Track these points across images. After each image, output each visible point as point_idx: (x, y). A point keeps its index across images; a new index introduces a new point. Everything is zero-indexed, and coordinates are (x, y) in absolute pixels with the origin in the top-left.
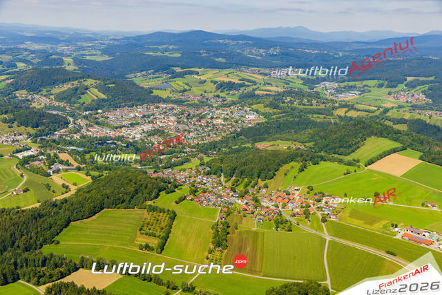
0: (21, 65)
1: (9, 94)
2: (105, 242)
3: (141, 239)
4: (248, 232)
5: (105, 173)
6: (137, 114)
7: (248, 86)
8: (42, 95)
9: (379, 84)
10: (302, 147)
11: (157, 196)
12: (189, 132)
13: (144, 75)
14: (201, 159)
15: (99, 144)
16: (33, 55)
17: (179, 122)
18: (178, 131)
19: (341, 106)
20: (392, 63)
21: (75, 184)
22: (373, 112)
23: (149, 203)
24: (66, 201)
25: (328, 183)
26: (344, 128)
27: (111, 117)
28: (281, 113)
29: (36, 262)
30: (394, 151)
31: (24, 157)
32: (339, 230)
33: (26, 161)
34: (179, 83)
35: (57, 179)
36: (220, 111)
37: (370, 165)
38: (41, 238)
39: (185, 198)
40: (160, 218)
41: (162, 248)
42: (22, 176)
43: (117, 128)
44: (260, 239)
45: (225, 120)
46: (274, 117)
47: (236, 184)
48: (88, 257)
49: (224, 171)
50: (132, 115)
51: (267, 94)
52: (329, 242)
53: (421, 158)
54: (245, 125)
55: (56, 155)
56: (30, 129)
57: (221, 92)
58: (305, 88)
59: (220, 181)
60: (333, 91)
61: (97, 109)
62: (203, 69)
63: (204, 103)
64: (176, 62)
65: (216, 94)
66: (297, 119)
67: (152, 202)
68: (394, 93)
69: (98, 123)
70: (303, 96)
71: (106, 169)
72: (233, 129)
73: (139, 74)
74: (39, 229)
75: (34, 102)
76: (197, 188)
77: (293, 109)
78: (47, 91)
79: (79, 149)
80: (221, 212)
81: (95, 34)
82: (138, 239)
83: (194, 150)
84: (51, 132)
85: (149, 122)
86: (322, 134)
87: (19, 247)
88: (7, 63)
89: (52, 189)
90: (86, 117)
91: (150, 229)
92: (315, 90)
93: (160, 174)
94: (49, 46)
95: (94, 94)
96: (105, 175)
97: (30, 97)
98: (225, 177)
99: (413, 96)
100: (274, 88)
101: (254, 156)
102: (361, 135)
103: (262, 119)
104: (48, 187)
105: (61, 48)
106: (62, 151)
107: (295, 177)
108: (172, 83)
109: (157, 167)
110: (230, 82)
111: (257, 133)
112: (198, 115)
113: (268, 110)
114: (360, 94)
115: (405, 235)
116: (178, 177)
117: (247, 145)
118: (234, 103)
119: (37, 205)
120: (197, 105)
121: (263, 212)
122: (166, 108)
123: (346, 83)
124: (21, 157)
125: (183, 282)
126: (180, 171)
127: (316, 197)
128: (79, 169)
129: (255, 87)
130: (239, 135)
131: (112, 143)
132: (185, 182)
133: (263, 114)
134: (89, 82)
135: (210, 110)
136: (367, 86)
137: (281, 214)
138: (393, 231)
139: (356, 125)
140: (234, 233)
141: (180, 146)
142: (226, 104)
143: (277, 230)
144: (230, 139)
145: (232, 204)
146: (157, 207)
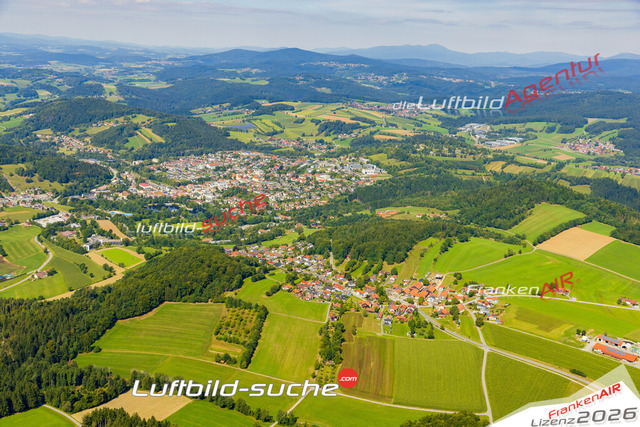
0: (44, 94)
1: (27, 135)
2: (166, 351)
3: (218, 347)
4: (371, 339)
5: (165, 250)
6: (208, 166)
7: (364, 127)
8: (73, 136)
9: (548, 128)
10: (443, 216)
11: (240, 284)
12: (282, 192)
13: (216, 110)
14: (300, 231)
15: (154, 207)
16: (61, 80)
17: (267, 178)
18: (267, 190)
19: (497, 159)
20: (567, 99)
21: (122, 265)
22: (541, 167)
23: (229, 294)
24: (109, 289)
25: (483, 269)
26: (502, 190)
27: (171, 169)
28: (412, 167)
29: (69, 379)
30: (575, 224)
31: (49, 225)
32: (501, 338)
33: (52, 230)
34: (267, 122)
35: (96, 258)
36: (325, 163)
37: (540, 243)
38: (75, 344)
39: (279, 288)
40: (244, 316)
41: (248, 360)
42: (46, 252)
43: (179, 185)
44: (388, 349)
45: (333, 175)
46: (402, 172)
47: (351, 268)
48: (142, 372)
49: (333, 249)
50: (201, 167)
51: (390, 140)
52: (489, 355)
53: (613, 235)
54: (360, 183)
55: (94, 224)
56: (57, 185)
57: (326, 135)
58: (445, 132)
59: (328, 263)
60: (484, 137)
61: (151, 158)
62: (299, 103)
63: (301, 151)
64: (261, 93)
65: (319, 138)
66: (434, 176)
67: (233, 293)
68: (571, 140)
69: (152, 178)
70: (443, 143)
71: (165, 244)
72: (344, 188)
73: (209, 109)
74: (72, 330)
75: (63, 146)
76: (296, 273)
77: (429, 162)
78: (81, 131)
79: (126, 214)
80: (331, 309)
81: (147, 51)
82: (213, 346)
83: (289, 218)
84: (87, 190)
85: (225, 177)
86: (472, 197)
87: (43, 355)
88: (24, 90)
89: (89, 271)
90: (135, 169)
91: (230, 333)
92: (458, 134)
93: (242, 252)
94: (82, 67)
95: (147, 136)
96: (164, 252)
97: (56, 139)
98: (336, 258)
99: (597, 145)
100: (399, 132)
101: (377, 229)
102: (526, 200)
103: (385, 176)
104: (84, 268)
105: (100, 70)
106: (103, 217)
107: (435, 260)
108: (257, 123)
109: (238, 241)
110: (338, 122)
111: (378, 195)
112: (294, 168)
113: (394, 162)
114: (522, 142)
115: (597, 347)
116: (268, 257)
117: (364, 212)
118: (344, 152)
119: (69, 295)
120: (292, 154)
121: (391, 310)
122: (248, 157)
123: (502, 126)
124: (44, 225)
125: (280, 411)
126: (271, 248)
128: (127, 243)
129: (373, 129)
130: (352, 197)
131: (172, 207)
132: (278, 264)
133: (386, 168)
134: (140, 119)
135: (311, 162)
136: (532, 130)
137: (417, 314)
138: (580, 340)
139: (520, 186)
140: (351, 340)
141: (270, 212)
142: (333, 153)
143: (413, 337)
144: (340, 204)
145: (346, 297)
146: (240, 300)
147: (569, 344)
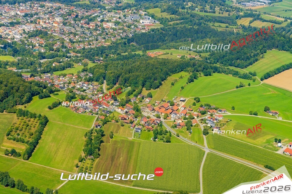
3: (7, 145)
4: (123, 142)
6: (18, 13)
10: (197, 57)
11: (29, 100)
12: (75, 35)
17: (65, 24)
18: (62, 33)
19: (246, 16)
22: (279, 23)
23: (20, 107)
25: (217, 95)
28: (179, 20)
36: (112, 14)
37: (266, 79)
39: (60, 104)
40: (30, 123)
41: (29, 154)
44: (135, 149)
45: (117, 23)
46: (171, 23)
49: (107, 78)
50: (13, 13)
52: (208, 154)
54: (138, 30)
59: (102, 88)
66: (196, 27)
67: (23, 106)
72: (125, 34)
76: (75, 94)
77: (193, 16)
80: (97, 120)
82: (4, 144)
83: (79, 55)
85: (32, 22)
91: (18, 135)
93: (37, 79)
98: (108, 85)
101: (141, 63)
102: (260, 47)
103: (158, 25)
107: (182, 88)
109: (35, 70)
111: (150, 40)
112: (87, 17)
113: (166, 15)
114: (269, 3)
115: (287, 150)
116: (56, 83)
117: (137, 53)
118: (129, 6)
120: (88, 6)
121: (143, 122)
122: (52, 7)
125: (48, 189)
126: (60, 76)
127: (202, 109)
130: (130, 40)
132: (63, 88)
133: (159, 20)
135: (101, 12)
137: (161, 125)
138: (276, 146)
139: (257, 36)
140: (108, 142)
141: (64, 50)
142: (120, 7)
143: (155, 141)
144: (120, 46)
145: (110, 112)
146: (28, 111)
147: (268, 148)
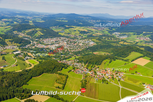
0: (15, 23)
1: (11, 32)
2: (44, 85)
3: (56, 85)
4: (93, 84)
5: (44, 61)
6: (54, 41)
7: (90, 32)
8: (22, 33)
9: (134, 34)
10: (109, 54)
11: (62, 69)
12: (71, 47)
13: (55, 28)
14: (75, 57)
15: (41, 50)
16: (19, 20)
17: (67, 44)
18: (67, 47)
19: (122, 41)
20: (138, 27)
21: (33, 64)
22: (132, 43)
23: (59, 72)
24: (30, 70)
26: (123, 48)
27: (45, 41)
28: (102, 42)
29: (21, 91)
30: (141, 57)
31: (16, 54)
32: (124, 84)
33: (17, 55)
34: (67, 31)
35: (27, 62)
36: (81, 41)
37: (133, 61)
38: (22, 83)
39: (71, 71)
40: (63, 77)
41: (63, 88)
42: (15, 60)
43: (47, 45)
44: (97, 86)
46: (99, 43)
47: (88, 66)
48: (38, 90)
49: (84, 61)
50: (52, 41)
51: (96, 36)
52: (121, 88)
53: (150, 60)
54: (89, 46)
55: (27, 54)
56: (18, 44)
57: (81, 34)
58: (109, 34)
59: (82, 65)
60: (118, 35)
61: (40, 38)
62: (75, 26)
63: (75, 38)
64: (66, 24)
65: (80, 35)
66: (107, 45)
68: (139, 37)
69: (40, 43)
70: (109, 37)
71: (44, 59)
72: (86, 47)
73: (54, 27)
74: (22, 79)
75: (20, 35)
76: (75, 67)
77: (106, 41)
78: (24, 32)
79: (34, 52)
80: (83, 76)
81: (40, 13)
82: (55, 84)
83: (73, 54)
84: (25, 46)
85: (57, 43)
86: (116, 50)
87: (15, 85)
88: (11, 22)
89: (26, 65)
90: (36, 41)
91: (59, 81)
92: (112, 35)
93: (62, 62)
94: (24, 17)
95: (39, 33)
97: (18, 33)
98: (84, 64)
99: (145, 38)
100: (99, 34)
101: (94, 57)
102: (129, 51)
103: (95, 44)
104: (24, 64)
105: (28, 17)
106: (29, 52)
107: (108, 65)
108: (65, 31)
109: (61, 59)
110: (84, 31)
111: (94, 49)
112: (74, 42)
114: (128, 37)
116: (68, 63)
117: (90, 53)
118: (85, 38)
119: (21, 71)
120: (73, 38)
122: (63, 39)
123: (123, 33)
124: (15, 54)
125: (71, 101)
126: (69, 61)
127: (116, 72)
128: (34, 59)
129: (92, 33)
130: (88, 49)
131: (45, 50)
132: (70, 65)
133: (96, 42)
134: (38, 29)
135: (78, 40)
136: (130, 34)
137: (104, 78)
138: (144, 85)
139: (128, 48)
140: (88, 84)
141: (68, 52)
142: (83, 38)
143: (103, 83)
144: (85, 51)
145: (87, 73)
146: (62, 73)
147: (141, 86)
